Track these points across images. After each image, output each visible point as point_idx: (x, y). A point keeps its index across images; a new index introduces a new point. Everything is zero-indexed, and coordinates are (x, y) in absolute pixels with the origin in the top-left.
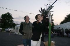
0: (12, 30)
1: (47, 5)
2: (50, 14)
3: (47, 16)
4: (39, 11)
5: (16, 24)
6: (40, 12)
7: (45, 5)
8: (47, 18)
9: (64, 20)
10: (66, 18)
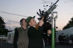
0: (3, 38)
1: (47, 6)
2: (53, 16)
3: (47, 20)
4: (38, 13)
5: (9, 30)
6: (39, 15)
7: (44, 6)
8: (47, 21)
9: (68, 24)
10: (70, 22)
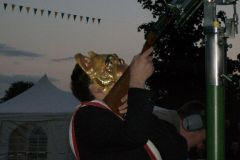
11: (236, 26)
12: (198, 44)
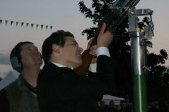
11: (152, 30)
12: (129, 43)
